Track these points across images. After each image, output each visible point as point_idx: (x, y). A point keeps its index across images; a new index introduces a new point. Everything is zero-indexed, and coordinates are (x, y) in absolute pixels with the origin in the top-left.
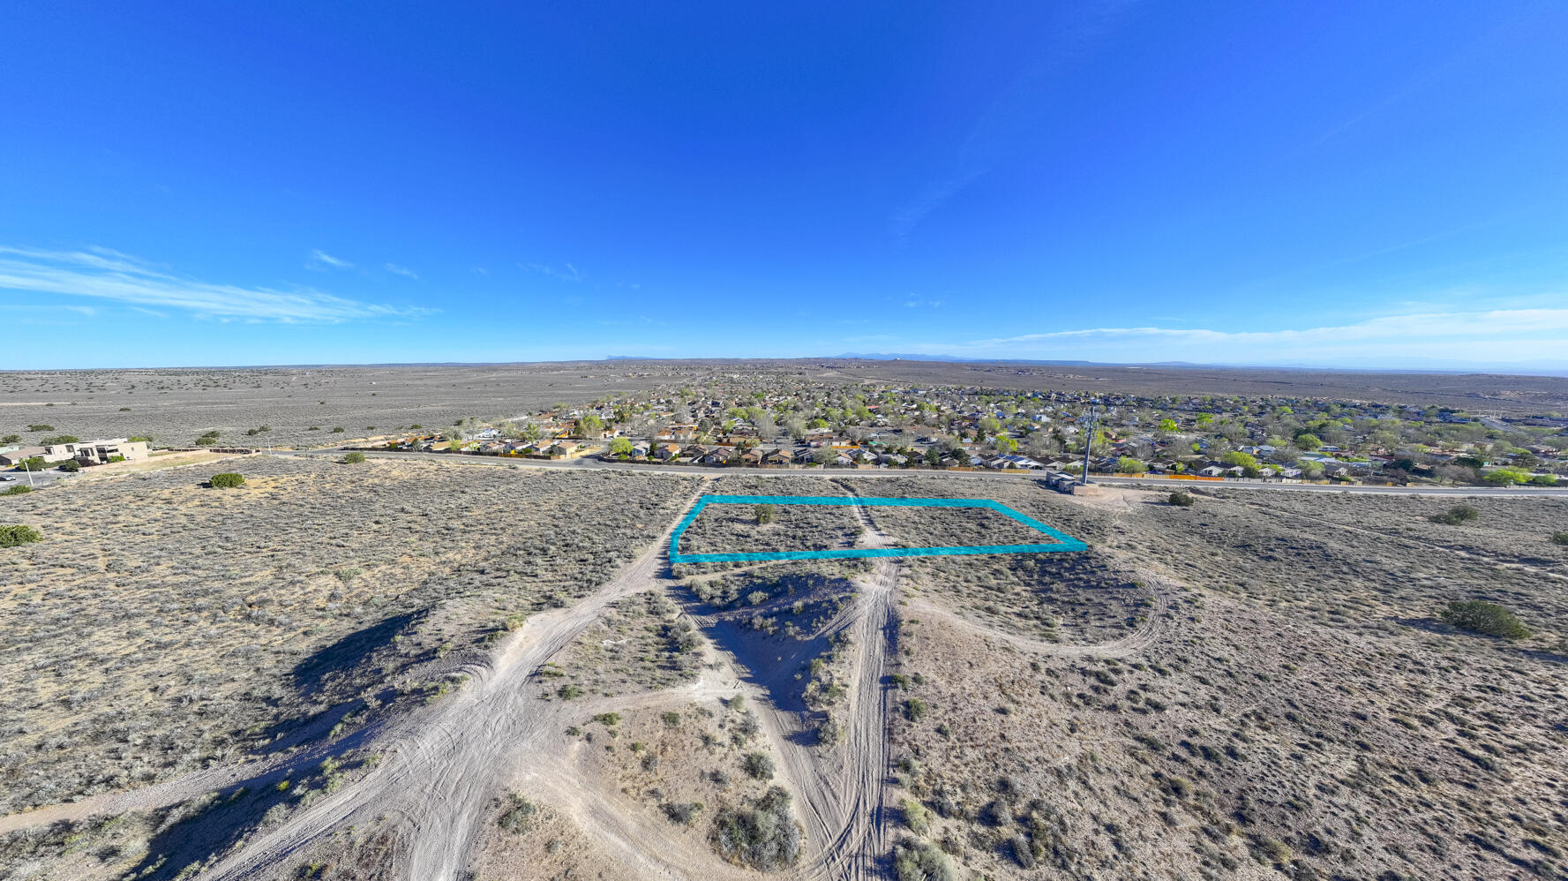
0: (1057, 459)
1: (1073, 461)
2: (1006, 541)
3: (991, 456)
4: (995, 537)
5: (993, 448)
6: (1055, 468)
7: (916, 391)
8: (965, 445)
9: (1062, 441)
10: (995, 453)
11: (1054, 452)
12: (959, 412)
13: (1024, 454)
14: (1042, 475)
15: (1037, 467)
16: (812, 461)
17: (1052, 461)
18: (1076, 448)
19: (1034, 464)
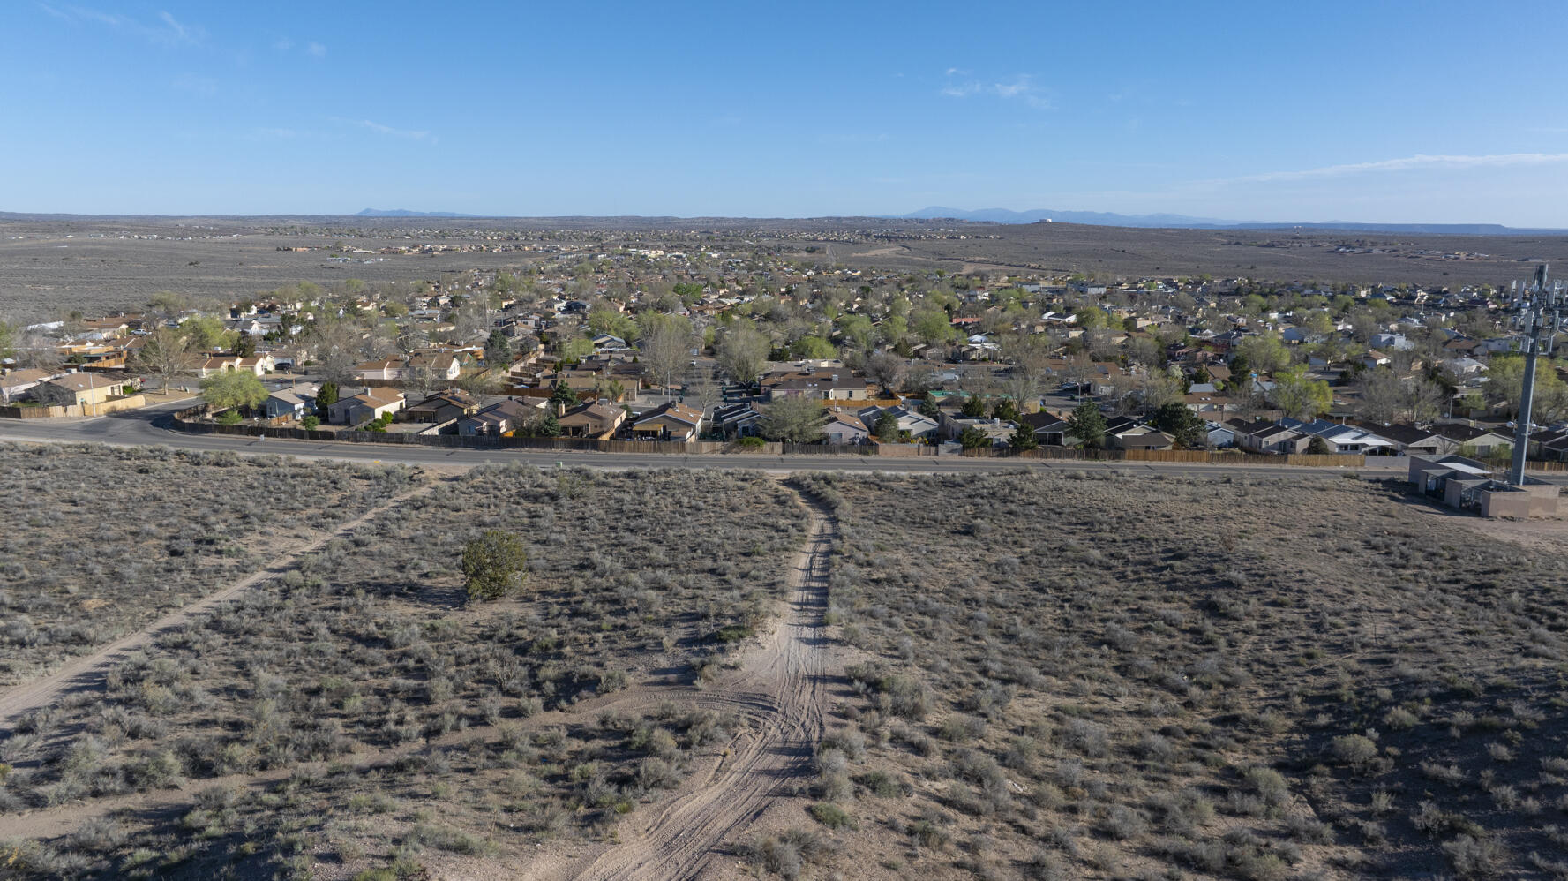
0: (1436, 429)
1: (1477, 433)
2: (1280, 657)
3: (1264, 423)
4: (1245, 646)
5: (1271, 407)
6: (1431, 450)
7: (1081, 288)
8: (1197, 399)
9: (1449, 389)
10: (1274, 416)
11: (1429, 411)
12: (1193, 331)
13: (1349, 419)
14: (1399, 468)
15: (1383, 451)
16: (753, 435)
17: (1423, 435)
18: (1483, 404)
19: (1373, 441)
